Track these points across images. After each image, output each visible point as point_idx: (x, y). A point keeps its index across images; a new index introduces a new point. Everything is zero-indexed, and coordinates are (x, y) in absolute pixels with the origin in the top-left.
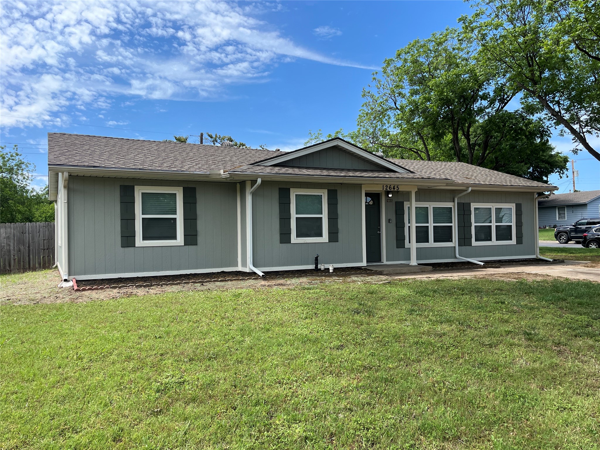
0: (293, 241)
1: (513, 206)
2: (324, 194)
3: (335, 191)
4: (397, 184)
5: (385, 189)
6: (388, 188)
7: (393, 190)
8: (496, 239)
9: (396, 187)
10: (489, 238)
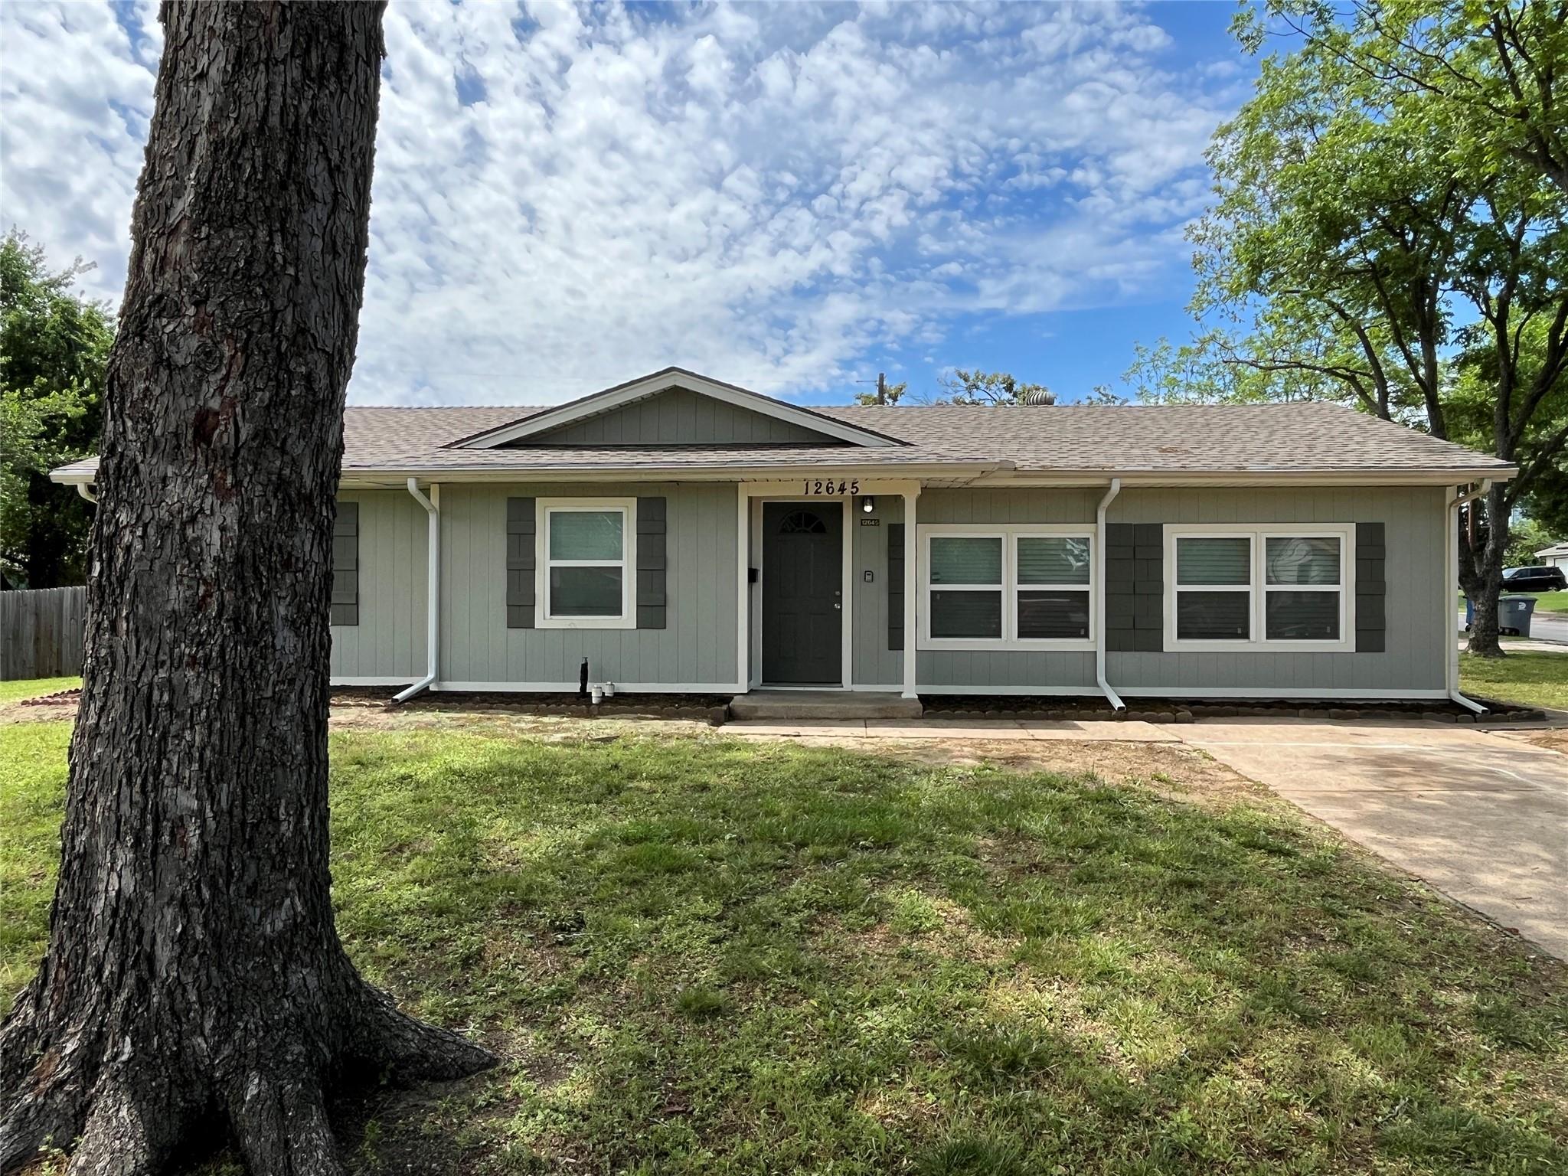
0: (540, 623)
2: (628, 509)
3: (661, 502)
4: (849, 477)
5: (811, 493)
6: (823, 489)
7: (837, 493)
8: (1270, 635)
9: (848, 486)
10: (1239, 631)
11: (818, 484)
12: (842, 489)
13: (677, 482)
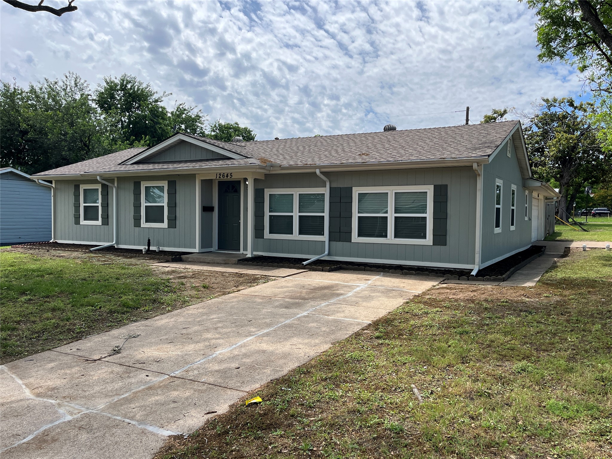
0: (142, 225)
1: (429, 190)
2: (165, 184)
3: (175, 182)
4: (229, 171)
5: (218, 178)
6: (221, 176)
7: (226, 178)
8: (396, 236)
9: (229, 175)
10: (384, 234)
11: (220, 174)
12: (227, 176)
13: (179, 175)
